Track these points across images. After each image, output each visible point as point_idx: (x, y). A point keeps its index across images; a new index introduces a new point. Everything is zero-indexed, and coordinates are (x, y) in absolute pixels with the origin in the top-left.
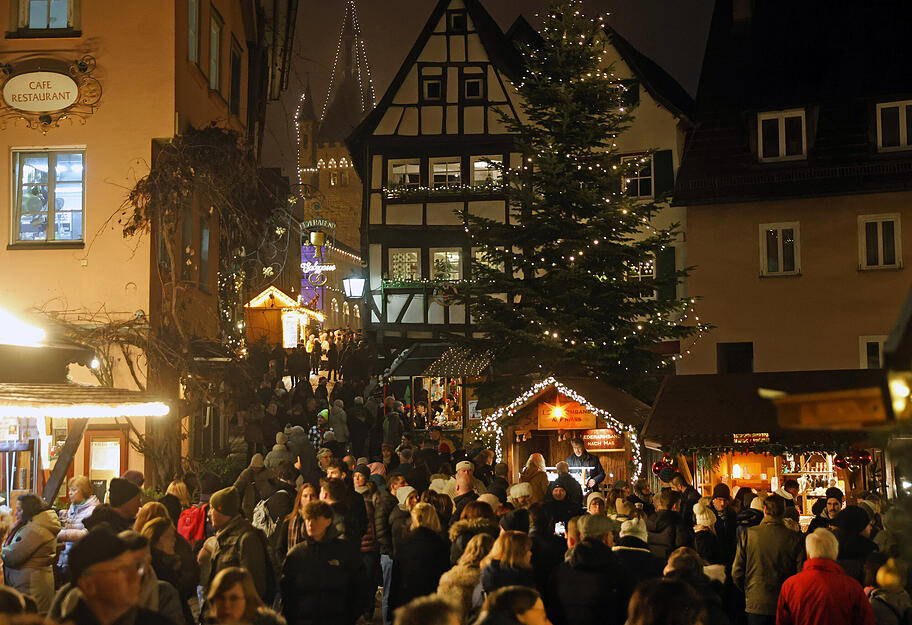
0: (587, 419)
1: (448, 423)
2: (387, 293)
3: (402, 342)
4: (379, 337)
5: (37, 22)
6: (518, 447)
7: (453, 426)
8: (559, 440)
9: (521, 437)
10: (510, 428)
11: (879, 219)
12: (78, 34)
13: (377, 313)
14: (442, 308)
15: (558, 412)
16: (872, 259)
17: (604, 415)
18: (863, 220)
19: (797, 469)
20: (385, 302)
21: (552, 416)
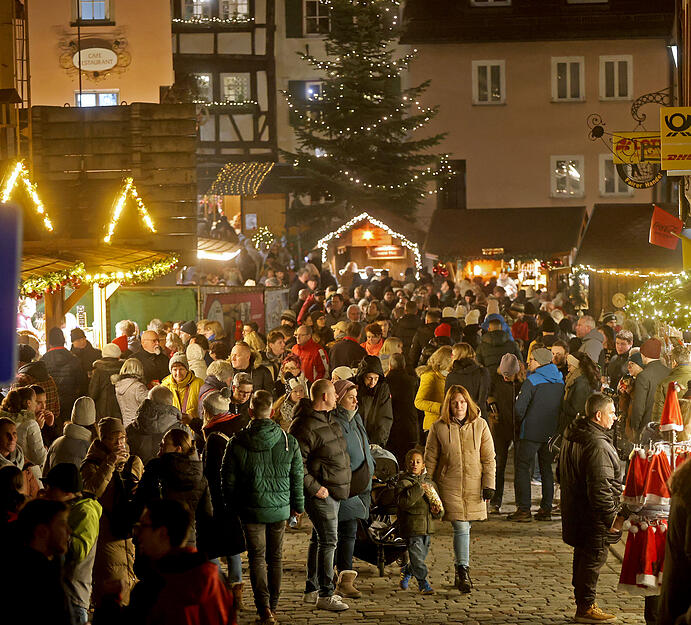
0: (386, 239)
5: (85, 16)
6: (338, 257)
9: (340, 251)
11: (568, 60)
12: (113, 24)
15: (368, 235)
16: (562, 94)
17: (400, 237)
18: (555, 61)
19: (516, 269)
21: (364, 237)
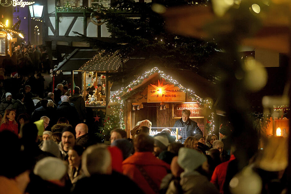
0: (179, 96)
1: (96, 103)
2: (59, 15)
3: (69, 49)
4: (54, 45)
6: (134, 114)
7: (99, 104)
8: (161, 109)
9: (136, 107)
10: (129, 101)
13: (52, 29)
14: (96, 27)
15: (160, 91)
17: (189, 93)
20: (58, 21)
21: (156, 93)
